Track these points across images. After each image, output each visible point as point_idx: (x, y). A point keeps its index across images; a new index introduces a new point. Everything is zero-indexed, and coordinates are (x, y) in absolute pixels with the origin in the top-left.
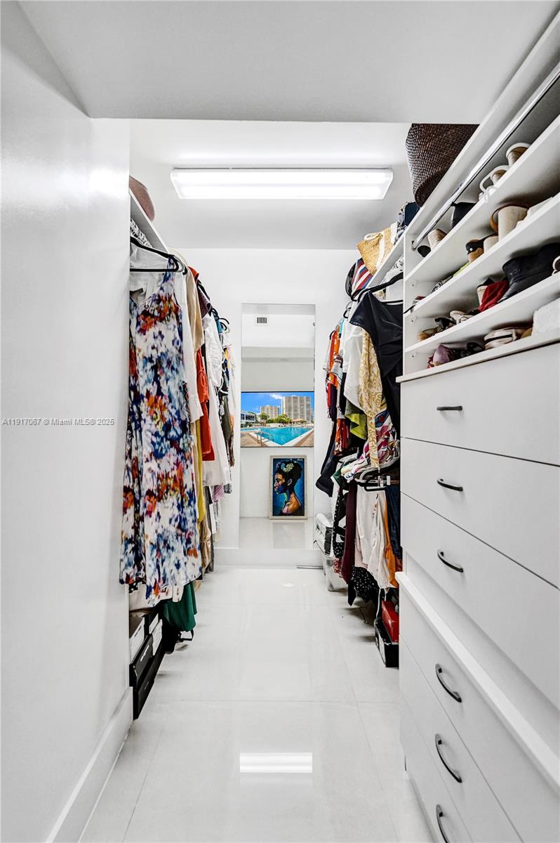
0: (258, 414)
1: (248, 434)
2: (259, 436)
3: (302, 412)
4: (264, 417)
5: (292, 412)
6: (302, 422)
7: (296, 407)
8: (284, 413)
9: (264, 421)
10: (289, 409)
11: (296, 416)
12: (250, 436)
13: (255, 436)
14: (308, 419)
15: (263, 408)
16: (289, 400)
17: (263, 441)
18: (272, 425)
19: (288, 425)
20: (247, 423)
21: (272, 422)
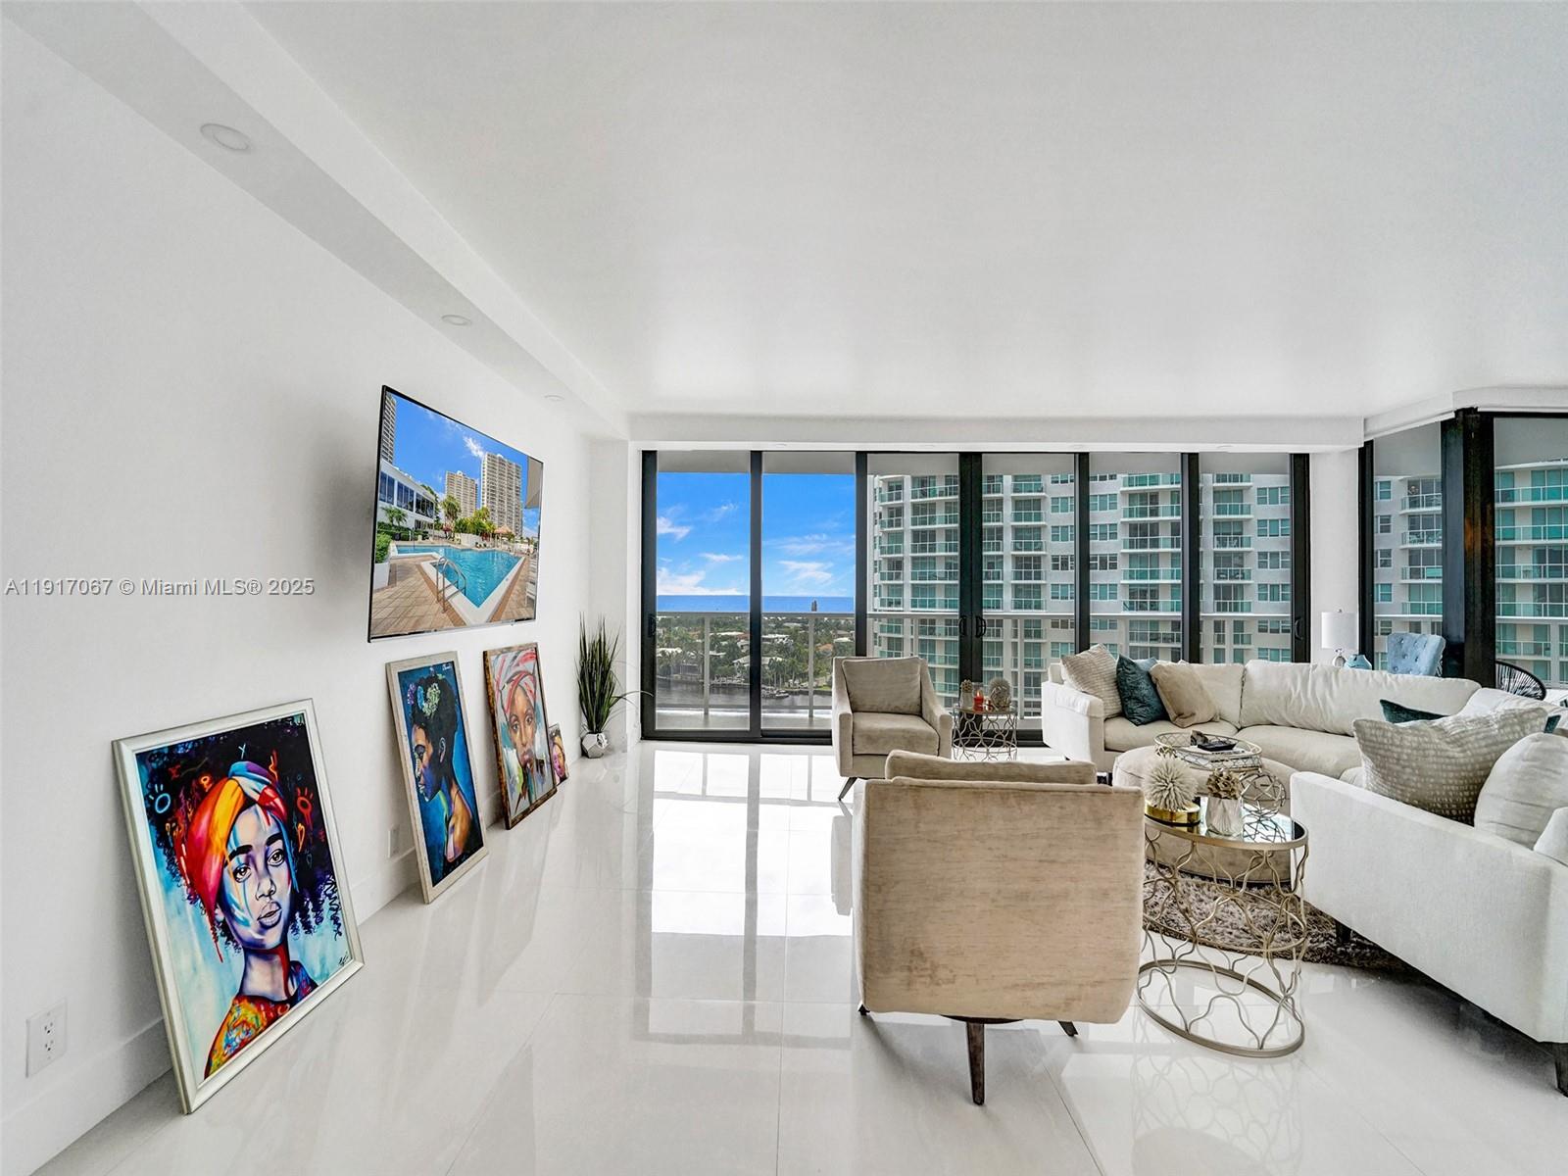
0: (442, 497)
1: (419, 567)
2: (440, 577)
3: (510, 509)
4: (452, 510)
5: (496, 506)
6: (510, 536)
7: (502, 491)
8: (485, 506)
9: (451, 524)
10: (492, 493)
11: (501, 516)
12: (423, 573)
13: (432, 572)
14: (517, 531)
15: (450, 480)
16: (492, 465)
17: (447, 594)
18: (464, 540)
19: (489, 545)
20: (418, 523)
21: (462, 528)
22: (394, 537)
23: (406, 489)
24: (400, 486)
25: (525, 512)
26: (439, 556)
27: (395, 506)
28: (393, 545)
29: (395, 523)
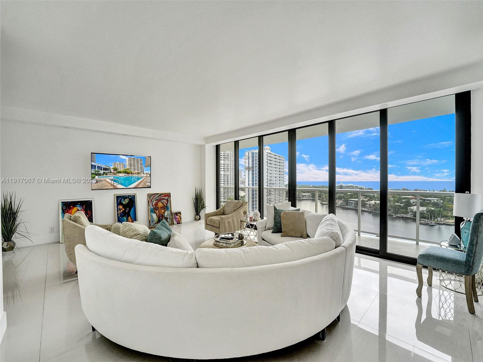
0: (111, 167)
1: (105, 180)
2: (112, 182)
3: (138, 168)
4: (115, 169)
5: (132, 167)
6: (138, 173)
7: (134, 164)
8: (128, 168)
9: (116, 172)
10: (131, 165)
11: (134, 169)
12: (106, 181)
13: (110, 181)
14: (141, 172)
15: (115, 164)
16: (130, 160)
17: (115, 185)
18: (120, 175)
19: (130, 175)
20: (104, 173)
21: (120, 172)
22: (97, 175)
23: (100, 167)
24: (98, 166)
25: (144, 168)
26: (111, 178)
27: (97, 170)
28: (97, 177)
29: (97, 173)
